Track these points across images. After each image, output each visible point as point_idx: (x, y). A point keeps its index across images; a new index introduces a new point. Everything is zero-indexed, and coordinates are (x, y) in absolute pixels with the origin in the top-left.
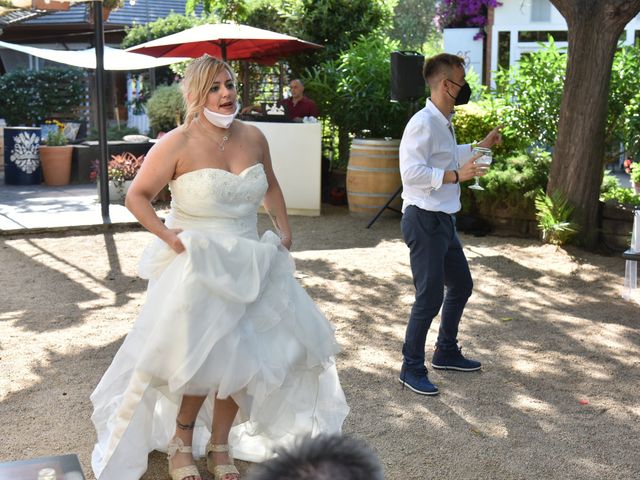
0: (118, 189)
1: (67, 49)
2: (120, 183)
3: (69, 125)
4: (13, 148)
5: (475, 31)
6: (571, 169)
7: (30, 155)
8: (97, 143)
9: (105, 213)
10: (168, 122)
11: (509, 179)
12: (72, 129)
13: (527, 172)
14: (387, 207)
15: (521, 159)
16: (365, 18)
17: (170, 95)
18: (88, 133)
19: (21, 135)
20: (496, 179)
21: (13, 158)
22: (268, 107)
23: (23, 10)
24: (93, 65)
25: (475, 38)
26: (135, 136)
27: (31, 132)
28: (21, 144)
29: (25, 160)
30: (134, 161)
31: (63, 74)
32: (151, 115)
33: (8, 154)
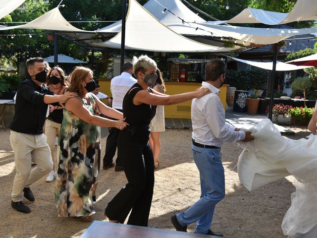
1: (262, 62)
2: (277, 115)
3: (260, 90)
4: (237, 98)
7: (243, 101)
8: (269, 98)
10: (300, 92)
12: (261, 92)
17: (302, 81)
18: (267, 94)
19: (241, 94)
21: (237, 102)
23: (247, 47)
24: (271, 69)
26: (285, 97)
27: (244, 93)
28: (241, 97)
29: (241, 103)
30: (283, 107)
31: (259, 71)
32: (293, 89)
33: (235, 100)
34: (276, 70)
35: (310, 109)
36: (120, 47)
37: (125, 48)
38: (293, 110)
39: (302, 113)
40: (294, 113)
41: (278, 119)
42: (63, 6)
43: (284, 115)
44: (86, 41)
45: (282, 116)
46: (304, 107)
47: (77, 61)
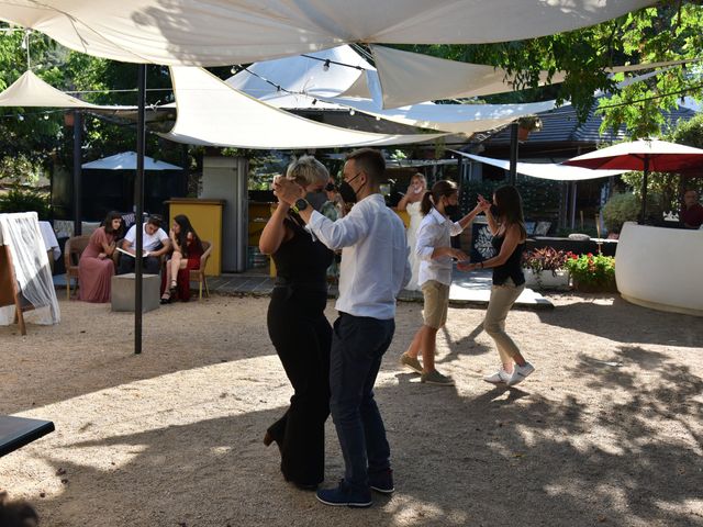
0: (536, 276)
2: (538, 271)
3: (543, 223)
4: (477, 238)
17: (622, 202)
19: (484, 229)
21: (476, 246)
22: (665, 214)
26: (577, 235)
28: (484, 235)
29: (485, 248)
30: (553, 255)
33: (474, 243)
35: (609, 258)
38: (572, 261)
39: (589, 266)
40: (575, 266)
41: (542, 278)
43: (554, 272)
45: (550, 272)
46: (596, 254)
47: (161, 166)
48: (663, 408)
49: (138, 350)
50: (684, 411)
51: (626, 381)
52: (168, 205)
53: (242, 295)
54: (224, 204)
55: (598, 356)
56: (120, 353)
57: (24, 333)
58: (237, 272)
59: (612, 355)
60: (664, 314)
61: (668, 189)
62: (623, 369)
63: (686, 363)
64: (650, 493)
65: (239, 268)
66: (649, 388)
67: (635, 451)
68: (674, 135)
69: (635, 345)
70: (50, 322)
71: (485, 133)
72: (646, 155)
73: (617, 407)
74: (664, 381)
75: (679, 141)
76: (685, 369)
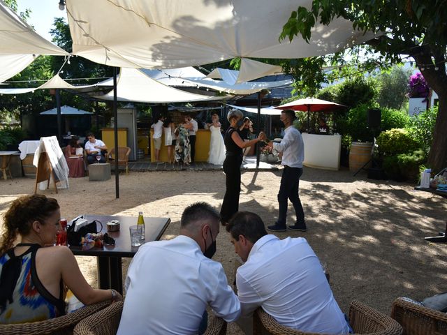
0: (267, 157)
5: (423, 99)
6: (437, 157)
9: (258, 165)
11: (413, 159)
13: (421, 157)
14: (362, 168)
15: (420, 152)
16: (366, 95)
20: (407, 159)
25: (423, 102)
26: (278, 139)
34: (261, 113)
36: (113, 99)
37: (118, 100)
42: (62, 72)
44: (90, 94)
47: (82, 112)
48: (340, 206)
49: (118, 197)
50: (349, 207)
51: (322, 197)
52: (101, 131)
53: (144, 171)
54: (127, 129)
55: (306, 188)
56: (110, 199)
57: (57, 193)
58: (134, 161)
59: (311, 187)
60: (323, 170)
61: (314, 119)
62: (318, 192)
63: (340, 189)
64: (353, 235)
65: (135, 159)
66: (331, 199)
67: (340, 221)
68: (316, 96)
69: (317, 183)
70: (66, 187)
71: (241, 95)
72: (309, 105)
73: (324, 206)
74: (335, 196)
75: (319, 98)
76: (340, 191)
